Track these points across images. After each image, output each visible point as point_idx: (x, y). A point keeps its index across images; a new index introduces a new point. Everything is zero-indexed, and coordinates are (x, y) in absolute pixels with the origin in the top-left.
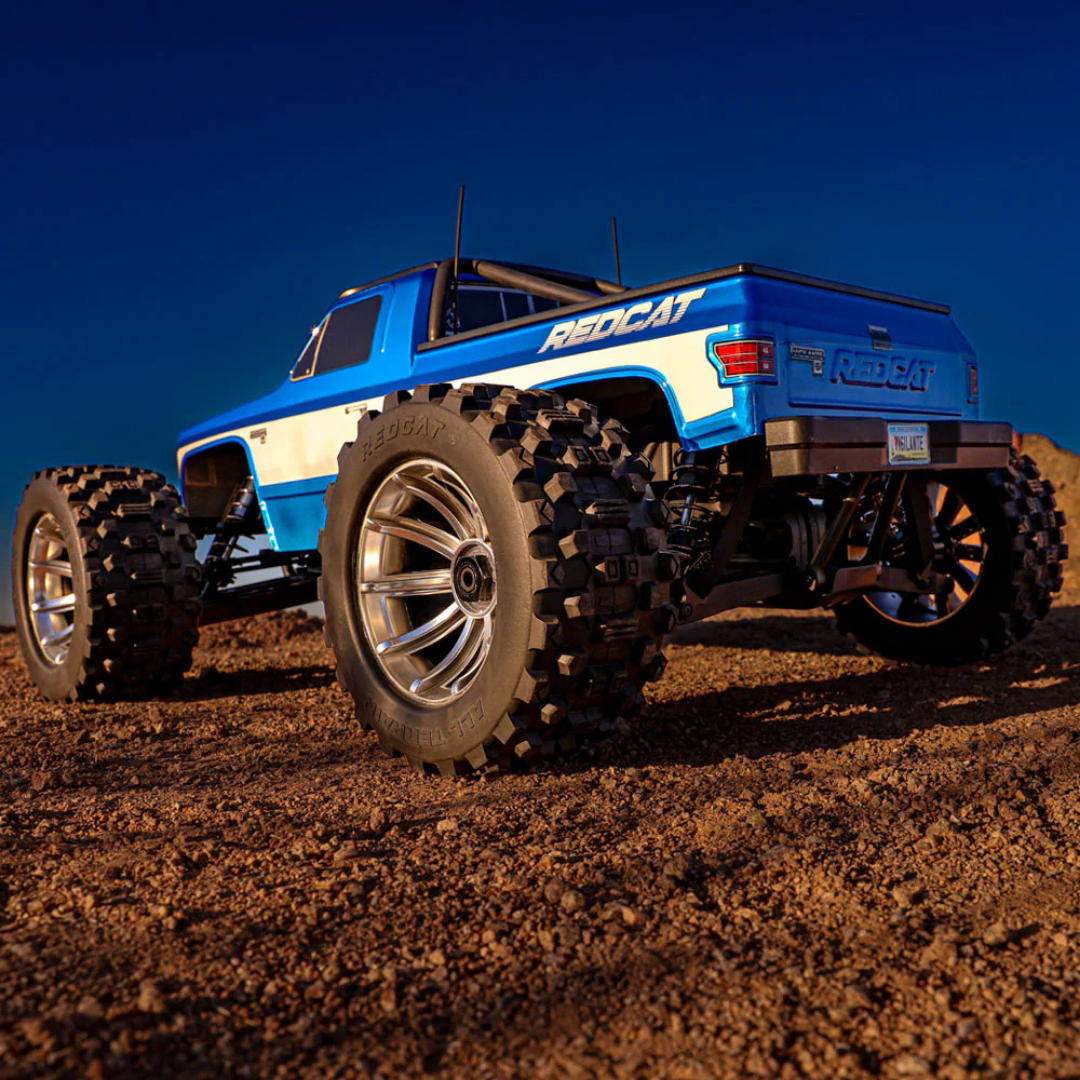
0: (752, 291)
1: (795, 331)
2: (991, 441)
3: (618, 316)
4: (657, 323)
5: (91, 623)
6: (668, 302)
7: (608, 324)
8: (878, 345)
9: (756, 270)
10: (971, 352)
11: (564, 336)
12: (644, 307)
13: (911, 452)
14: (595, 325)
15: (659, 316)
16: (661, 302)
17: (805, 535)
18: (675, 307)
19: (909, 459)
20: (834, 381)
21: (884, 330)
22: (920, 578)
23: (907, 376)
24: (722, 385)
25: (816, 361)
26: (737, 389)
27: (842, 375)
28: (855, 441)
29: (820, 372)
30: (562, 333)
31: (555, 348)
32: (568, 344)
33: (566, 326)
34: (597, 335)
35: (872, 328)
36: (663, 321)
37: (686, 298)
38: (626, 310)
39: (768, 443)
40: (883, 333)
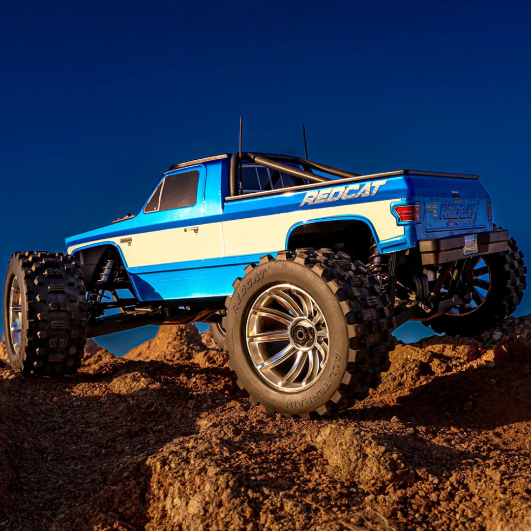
0: (409, 182)
1: (426, 199)
2: (501, 240)
3: (342, 191)
4: (363, 195)
5: (28, 328)
6: (368, 185)
7: (336, 194)
8: (456, 200)
9: (410, 172)
10: (489, 197)
11: (313, 198)
12: (356, 186)
13: (471, 248)
14: (329, 194)
15: (364, 192)
16: (364, 185)
17: (421, 287)
18: (372, 188)
19: (471, 251)
20: (441, 219)
21: (457, 192)
22: (465, 297)
23: (466, 212)
24: (398, 225)
25: (434, 211)
26: (405, 227)
27: (444, 216)
28: (454, 247)
29: (436, 216)
30: (312, 197)
31: (309, 204)
32: (316, 202)
33: (314, 193)
34: (331, 199)
35: (453, 192)
36: (367, 194)
37: (377, 184)
38: (346, 188)
39: (421, 250)
40: (457, 194)
